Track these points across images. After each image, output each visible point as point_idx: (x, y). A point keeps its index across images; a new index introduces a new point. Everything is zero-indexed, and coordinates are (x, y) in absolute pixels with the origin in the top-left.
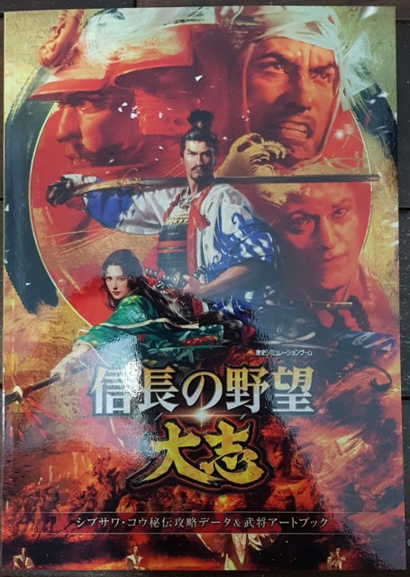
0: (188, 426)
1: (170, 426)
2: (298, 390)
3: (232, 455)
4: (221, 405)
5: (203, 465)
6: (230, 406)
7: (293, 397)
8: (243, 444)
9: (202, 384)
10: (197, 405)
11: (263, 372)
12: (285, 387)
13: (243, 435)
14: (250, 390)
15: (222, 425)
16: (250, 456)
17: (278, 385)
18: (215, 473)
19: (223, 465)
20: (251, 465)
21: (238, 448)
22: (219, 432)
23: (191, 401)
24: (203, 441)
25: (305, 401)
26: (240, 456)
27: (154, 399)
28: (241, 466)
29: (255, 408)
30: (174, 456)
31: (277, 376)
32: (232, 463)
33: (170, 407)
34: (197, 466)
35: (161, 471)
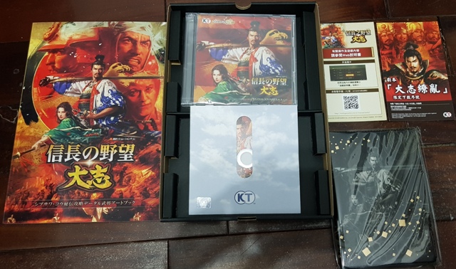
0: (84, 167)
1: (76, 167)
2: (128, 153)
3: (100, 178)
4: (97, 159)
5: (88, 182)
6: (101, 159)
7: (126, 156)
8: (105, 174)
9: (91, 151)
10: (88, 159)
11: (115, 146)
12: (124, 151)
13: (105, 170)
14: (110, 153)
15: (97, 166)
16: (107, 178)
17: (121, 151)
18: (93, 185)
19: (96, 181)
20: (107, 181)
21: (103, 175)
22: (96, 169)
23: (85, 157)
24: (89, 172)
25: (130, 157)
26: (103, 178)
27: (71, 156)
28: (103, 182)
29: (111, 160)
30: (77, 178)
31: (121, 148)
32: (99, 181)
33: (77, 160)
34: (85, 182)
35: (71, 184)
